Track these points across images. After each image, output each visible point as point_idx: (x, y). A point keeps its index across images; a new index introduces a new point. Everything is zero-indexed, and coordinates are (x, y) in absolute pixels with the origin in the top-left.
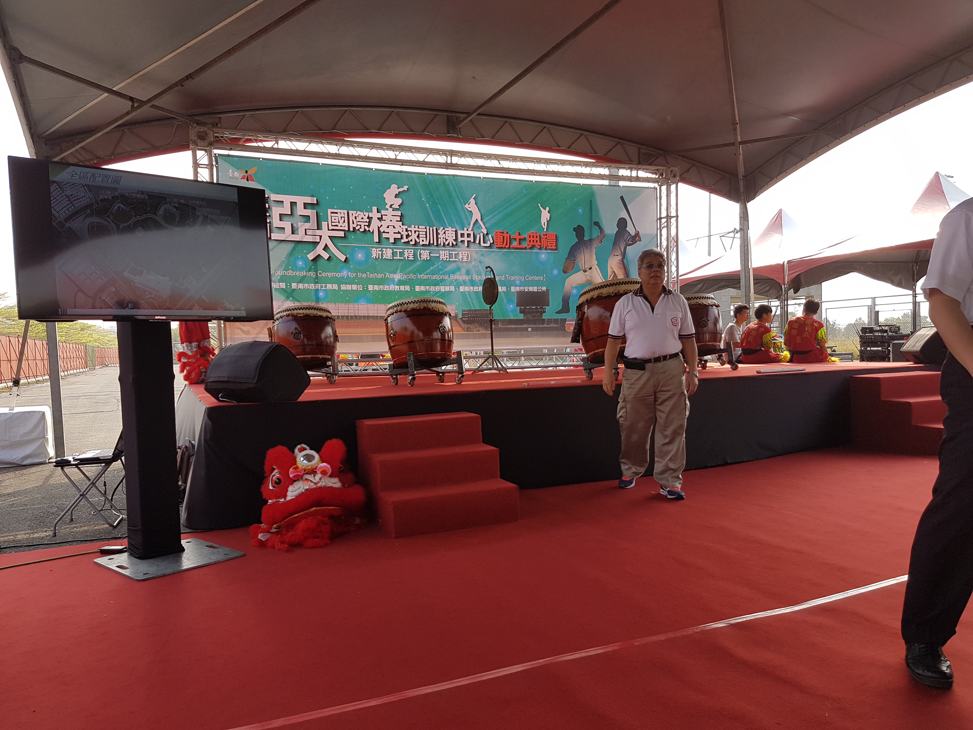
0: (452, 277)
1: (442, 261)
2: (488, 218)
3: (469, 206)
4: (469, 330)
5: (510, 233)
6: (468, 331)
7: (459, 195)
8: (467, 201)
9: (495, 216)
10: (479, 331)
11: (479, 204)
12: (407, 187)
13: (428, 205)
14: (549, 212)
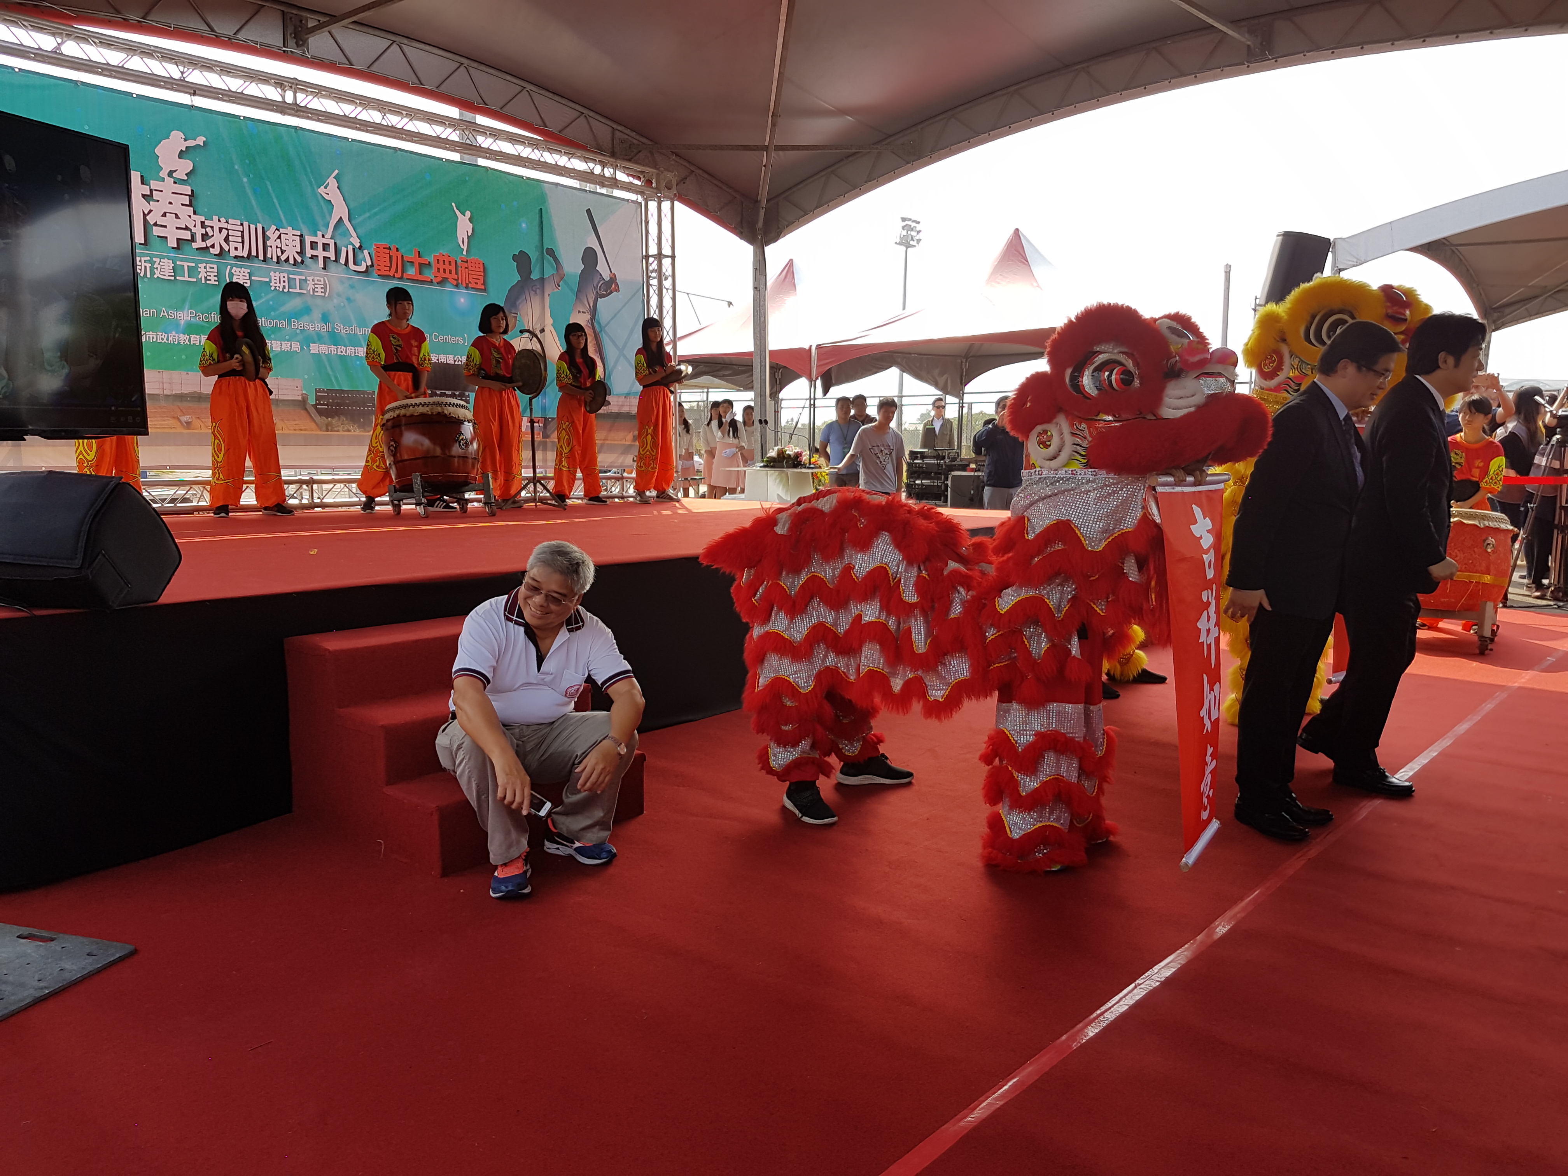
0: (295, 324)
1: (275, 293)
2: (361, 218)
3: (326, 191)
4: (329, 428)
5: (402, 251)
6: (327, 430)
7: (308, 170)
8: (321, 181)
9: (376, 214)
10: (349, 431)
11: (345, 188)
12: (205, 139)
13: (245, 180)
14: (470, 220)
